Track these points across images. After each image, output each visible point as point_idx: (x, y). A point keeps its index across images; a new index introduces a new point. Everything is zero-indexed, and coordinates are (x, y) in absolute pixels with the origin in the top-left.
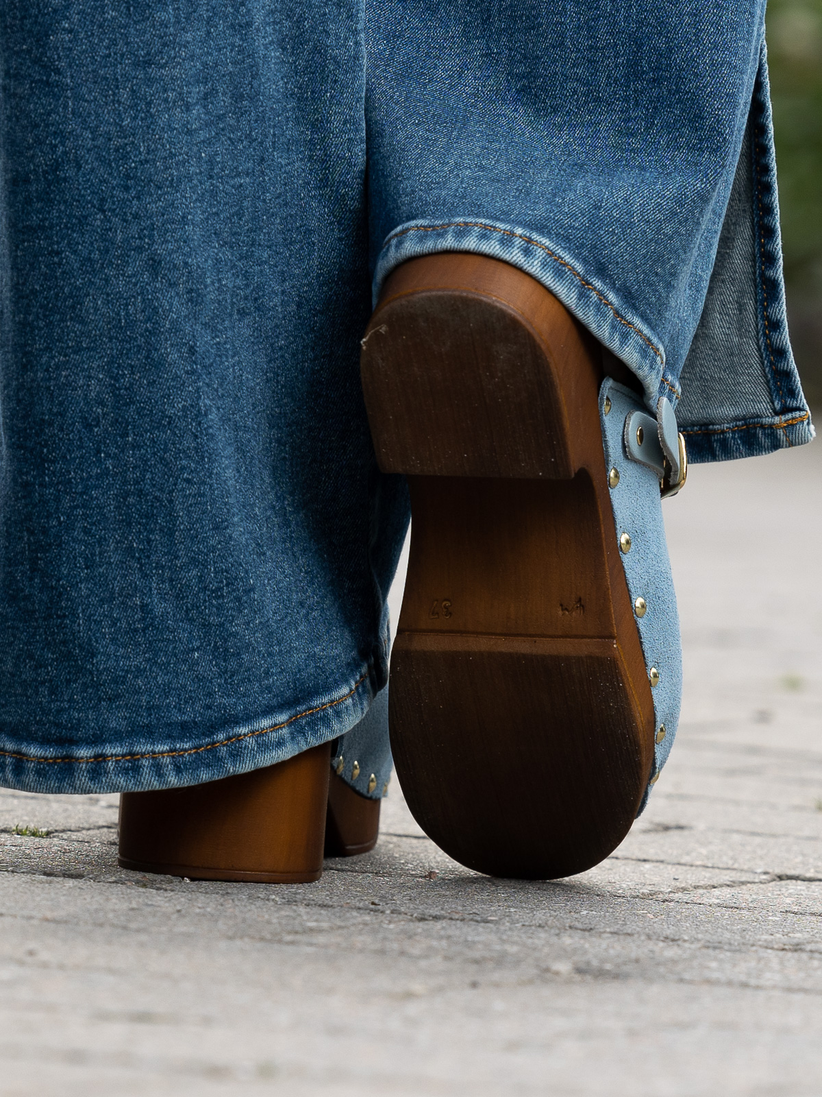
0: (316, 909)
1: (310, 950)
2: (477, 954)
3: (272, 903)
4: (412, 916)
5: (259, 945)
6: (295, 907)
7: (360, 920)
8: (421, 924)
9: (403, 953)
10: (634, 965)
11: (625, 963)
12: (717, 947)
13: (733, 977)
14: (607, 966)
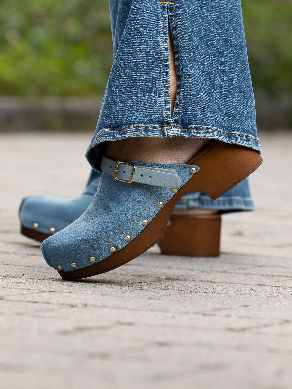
10: (182, 277)
11: (179, 276)
12: (204, 271)
13: (208, 279)
14: (175, 277)
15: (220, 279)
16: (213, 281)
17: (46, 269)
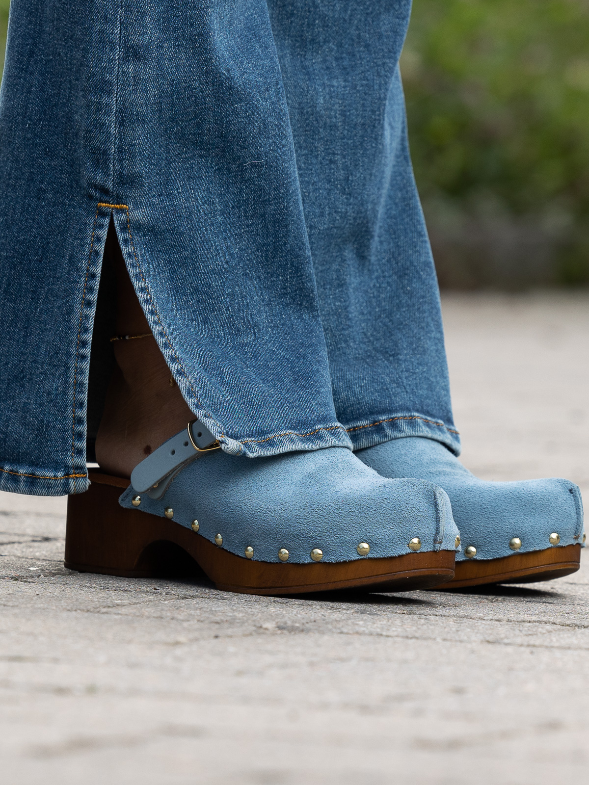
0: (120, 593)
1: (116, 617)
2: (218, 619)
3: (93, 590)
4: (178, 596)
5: (86, 614)
6: (107, 592)
7: (147, 599)
8: (184, 601)
9: (173, 619)
10: (313, 623)
11: (307, 623)
12: (363, 612)
13: (372, 630)
14: (297, 625)
15: (399, 630)
16: (384, 633)
17: (2, 606)
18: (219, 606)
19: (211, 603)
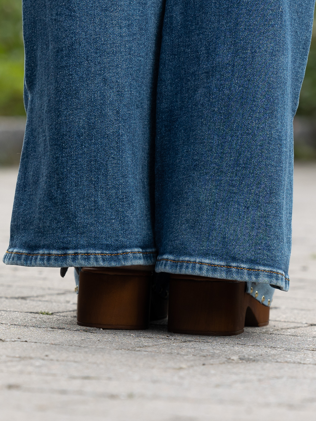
0: (147, 339)
1: (145, 353)
2: (205, 354)
3: (132, 337)
4: (181, 341)
5: (127, 352)
6: (140, 338)
7: (163, 342)
8: (184, 343)
9: (178, 354)
10: (261, 356)
11: (257, 356)
12: (289, 350)
13: (295, 360)
14: (251, 357)
15: (311, 360)
16: (302, 362)
17: (78, 347)
18: (205, 347)
19: (200, 345)
